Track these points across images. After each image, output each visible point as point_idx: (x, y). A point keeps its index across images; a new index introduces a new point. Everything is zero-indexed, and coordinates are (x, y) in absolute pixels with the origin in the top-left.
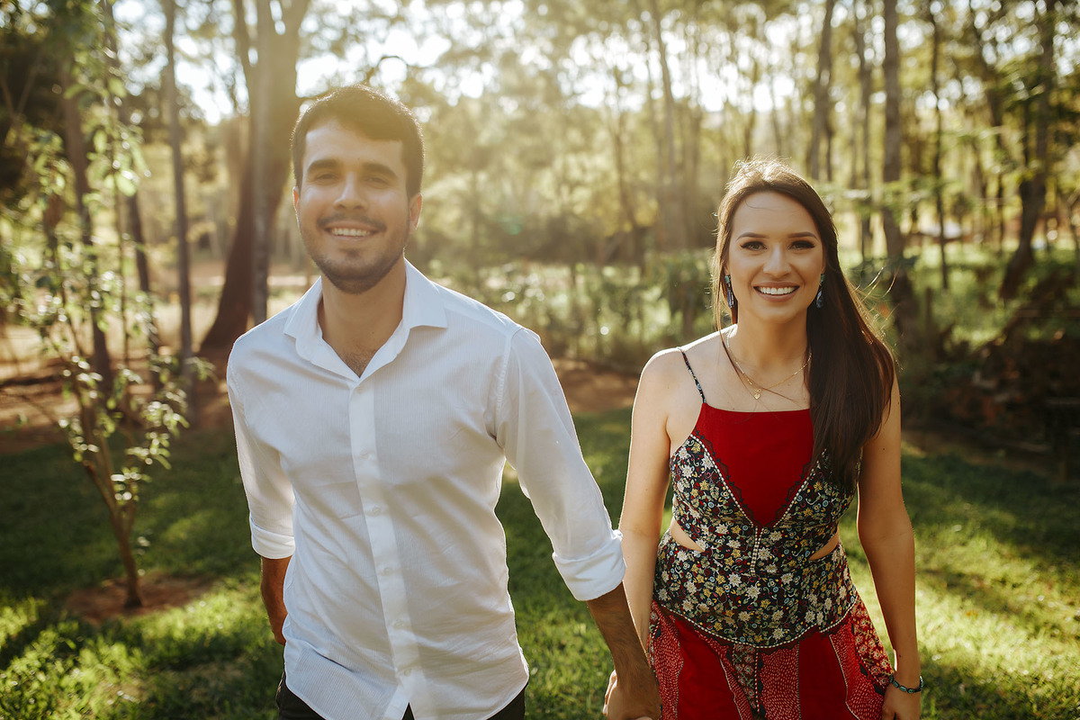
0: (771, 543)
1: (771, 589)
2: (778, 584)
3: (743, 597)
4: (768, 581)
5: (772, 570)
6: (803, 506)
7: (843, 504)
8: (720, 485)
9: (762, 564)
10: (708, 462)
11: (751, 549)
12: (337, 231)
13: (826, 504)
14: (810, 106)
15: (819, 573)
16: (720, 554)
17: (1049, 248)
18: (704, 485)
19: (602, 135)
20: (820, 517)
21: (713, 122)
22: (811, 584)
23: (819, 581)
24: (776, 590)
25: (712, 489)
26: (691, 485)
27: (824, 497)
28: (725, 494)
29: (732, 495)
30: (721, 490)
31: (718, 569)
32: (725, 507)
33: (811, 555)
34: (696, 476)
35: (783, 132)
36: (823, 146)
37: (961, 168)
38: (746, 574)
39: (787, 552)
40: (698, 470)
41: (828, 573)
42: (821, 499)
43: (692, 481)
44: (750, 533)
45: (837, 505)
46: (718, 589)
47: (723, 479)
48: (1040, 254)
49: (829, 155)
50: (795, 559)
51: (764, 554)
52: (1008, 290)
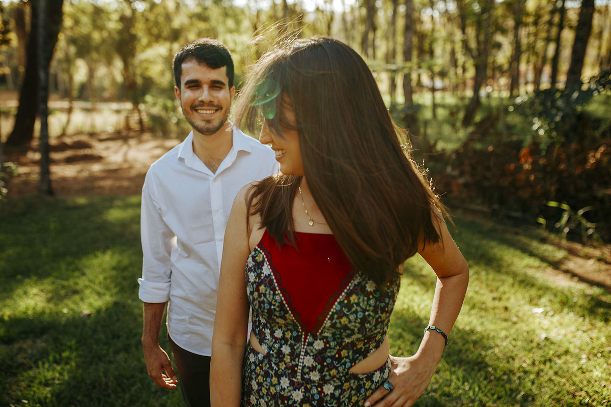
0: (314, 351)
1: (313, 395)
2: (320, 393)
3: (289, 398)
4: (311, 388)
5: (315, 376)
6: (340, 314)
7: (377, 319)
8: (274, 290)
9: (306, 370)
10: (266, 270)
11: (298, 355)
12: (200, 111)
13: (360, 315)
14: (364, 11)
15: (358, 389)
16: (276, 358)
17: (489, 96)
18: (262, 288)
19: (246, 24)
20: (355, 327)
21: (310, 18)
22: (350, 398)
23: (358, 397)
24: (317, 397)
25: (267, 292)
26: (253, 289)
27: (359, 309)
28: (277, 298)
29: (283, 299)
30: (274, 294)
31: (274, 371)
32: (277, 309)
33: (351, 366)
34: (257, 280)
35: (349, 25)
36: (371, 36)
37: (444, 50)
38: (294, 379)
39: (329, 361)
40: (259, 276)
41: (366, 390)
42: (356, 310)
43: (255, 286)
44: (297, 339)
45: (371, 318)
46: (272, 388)
47: (276, 285)
48: (483, 99)
49: (374, 40)
50: (337, 368)
51: (309, 361)
52: (467, 121)
